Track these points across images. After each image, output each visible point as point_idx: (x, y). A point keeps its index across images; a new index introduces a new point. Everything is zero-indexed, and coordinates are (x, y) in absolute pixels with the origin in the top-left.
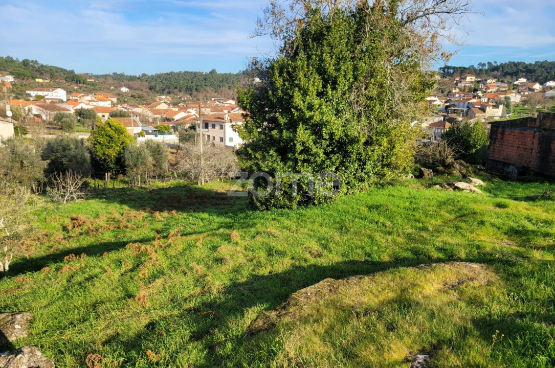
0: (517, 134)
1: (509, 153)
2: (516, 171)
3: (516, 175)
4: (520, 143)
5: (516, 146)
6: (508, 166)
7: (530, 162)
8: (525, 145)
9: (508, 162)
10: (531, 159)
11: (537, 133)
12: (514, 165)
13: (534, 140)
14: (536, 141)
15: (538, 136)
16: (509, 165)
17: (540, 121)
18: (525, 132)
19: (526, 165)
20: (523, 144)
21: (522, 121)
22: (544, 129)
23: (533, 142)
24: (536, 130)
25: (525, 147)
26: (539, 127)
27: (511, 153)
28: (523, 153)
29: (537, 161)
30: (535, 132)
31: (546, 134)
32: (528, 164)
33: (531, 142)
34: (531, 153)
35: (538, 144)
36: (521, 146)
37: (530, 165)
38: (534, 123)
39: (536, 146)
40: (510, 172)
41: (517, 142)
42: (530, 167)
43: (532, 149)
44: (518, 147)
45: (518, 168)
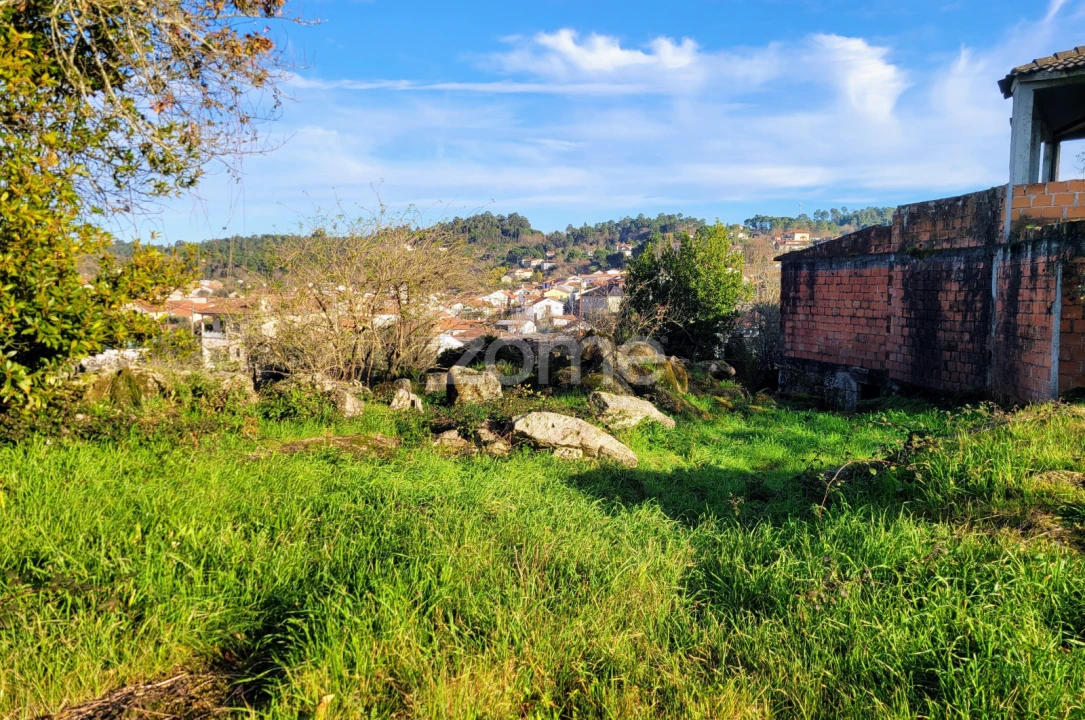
0: (846, 280)
1: (830, 336)
2: (854, 385)
3: (855, 397)
4: (857, 304)
5: (845, 312)
6: (833, 374)
7: (887, 355)
8: (868, 308)
9: (832, 360)
10: (889, 347)
11: (898, 268)
12: (846, 368)
13: (891, 291)
14: (897, 292)
15: (900, 276)
16: (832, 368)
17: (903, 233)
18: (867, 272)
19: (877, 366)
20: (865, 305)
21: (856, 241)
22: (915, 254)
23: (890, 296)
24: (893, 258)
25: (869, 313)
26: (902, 249)
27: (837, 336)
28: (866, 331)
29: (905, 350)
30: (891, 267)
31: (921, 265)
32: (882, 363)
33: (885, 298)
34: (888, 330)
35: (904, 299)
36: (860, 313)
37: (888, 365)
38: (886, 241)
39: (897, 306)
40: (837, 389)
41: (848, 303)
42: (887, 370)
43: (888, 318)
44: (853, 317)
45: (857, 376)
